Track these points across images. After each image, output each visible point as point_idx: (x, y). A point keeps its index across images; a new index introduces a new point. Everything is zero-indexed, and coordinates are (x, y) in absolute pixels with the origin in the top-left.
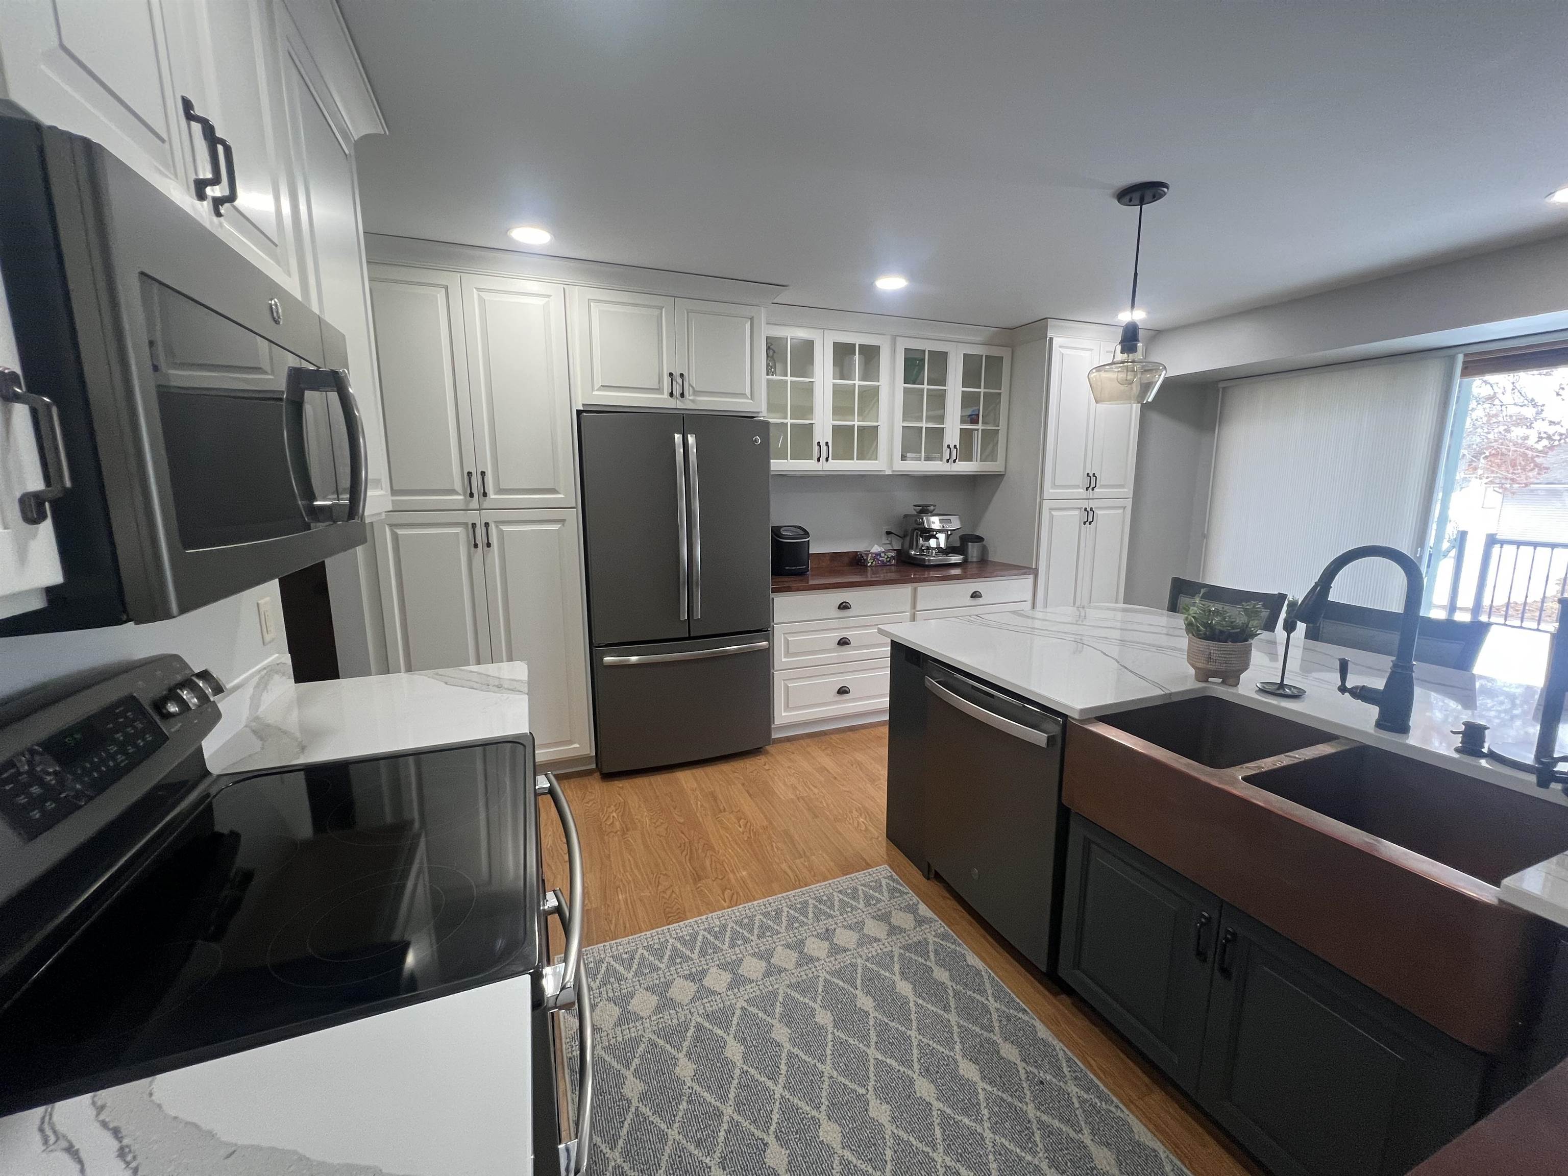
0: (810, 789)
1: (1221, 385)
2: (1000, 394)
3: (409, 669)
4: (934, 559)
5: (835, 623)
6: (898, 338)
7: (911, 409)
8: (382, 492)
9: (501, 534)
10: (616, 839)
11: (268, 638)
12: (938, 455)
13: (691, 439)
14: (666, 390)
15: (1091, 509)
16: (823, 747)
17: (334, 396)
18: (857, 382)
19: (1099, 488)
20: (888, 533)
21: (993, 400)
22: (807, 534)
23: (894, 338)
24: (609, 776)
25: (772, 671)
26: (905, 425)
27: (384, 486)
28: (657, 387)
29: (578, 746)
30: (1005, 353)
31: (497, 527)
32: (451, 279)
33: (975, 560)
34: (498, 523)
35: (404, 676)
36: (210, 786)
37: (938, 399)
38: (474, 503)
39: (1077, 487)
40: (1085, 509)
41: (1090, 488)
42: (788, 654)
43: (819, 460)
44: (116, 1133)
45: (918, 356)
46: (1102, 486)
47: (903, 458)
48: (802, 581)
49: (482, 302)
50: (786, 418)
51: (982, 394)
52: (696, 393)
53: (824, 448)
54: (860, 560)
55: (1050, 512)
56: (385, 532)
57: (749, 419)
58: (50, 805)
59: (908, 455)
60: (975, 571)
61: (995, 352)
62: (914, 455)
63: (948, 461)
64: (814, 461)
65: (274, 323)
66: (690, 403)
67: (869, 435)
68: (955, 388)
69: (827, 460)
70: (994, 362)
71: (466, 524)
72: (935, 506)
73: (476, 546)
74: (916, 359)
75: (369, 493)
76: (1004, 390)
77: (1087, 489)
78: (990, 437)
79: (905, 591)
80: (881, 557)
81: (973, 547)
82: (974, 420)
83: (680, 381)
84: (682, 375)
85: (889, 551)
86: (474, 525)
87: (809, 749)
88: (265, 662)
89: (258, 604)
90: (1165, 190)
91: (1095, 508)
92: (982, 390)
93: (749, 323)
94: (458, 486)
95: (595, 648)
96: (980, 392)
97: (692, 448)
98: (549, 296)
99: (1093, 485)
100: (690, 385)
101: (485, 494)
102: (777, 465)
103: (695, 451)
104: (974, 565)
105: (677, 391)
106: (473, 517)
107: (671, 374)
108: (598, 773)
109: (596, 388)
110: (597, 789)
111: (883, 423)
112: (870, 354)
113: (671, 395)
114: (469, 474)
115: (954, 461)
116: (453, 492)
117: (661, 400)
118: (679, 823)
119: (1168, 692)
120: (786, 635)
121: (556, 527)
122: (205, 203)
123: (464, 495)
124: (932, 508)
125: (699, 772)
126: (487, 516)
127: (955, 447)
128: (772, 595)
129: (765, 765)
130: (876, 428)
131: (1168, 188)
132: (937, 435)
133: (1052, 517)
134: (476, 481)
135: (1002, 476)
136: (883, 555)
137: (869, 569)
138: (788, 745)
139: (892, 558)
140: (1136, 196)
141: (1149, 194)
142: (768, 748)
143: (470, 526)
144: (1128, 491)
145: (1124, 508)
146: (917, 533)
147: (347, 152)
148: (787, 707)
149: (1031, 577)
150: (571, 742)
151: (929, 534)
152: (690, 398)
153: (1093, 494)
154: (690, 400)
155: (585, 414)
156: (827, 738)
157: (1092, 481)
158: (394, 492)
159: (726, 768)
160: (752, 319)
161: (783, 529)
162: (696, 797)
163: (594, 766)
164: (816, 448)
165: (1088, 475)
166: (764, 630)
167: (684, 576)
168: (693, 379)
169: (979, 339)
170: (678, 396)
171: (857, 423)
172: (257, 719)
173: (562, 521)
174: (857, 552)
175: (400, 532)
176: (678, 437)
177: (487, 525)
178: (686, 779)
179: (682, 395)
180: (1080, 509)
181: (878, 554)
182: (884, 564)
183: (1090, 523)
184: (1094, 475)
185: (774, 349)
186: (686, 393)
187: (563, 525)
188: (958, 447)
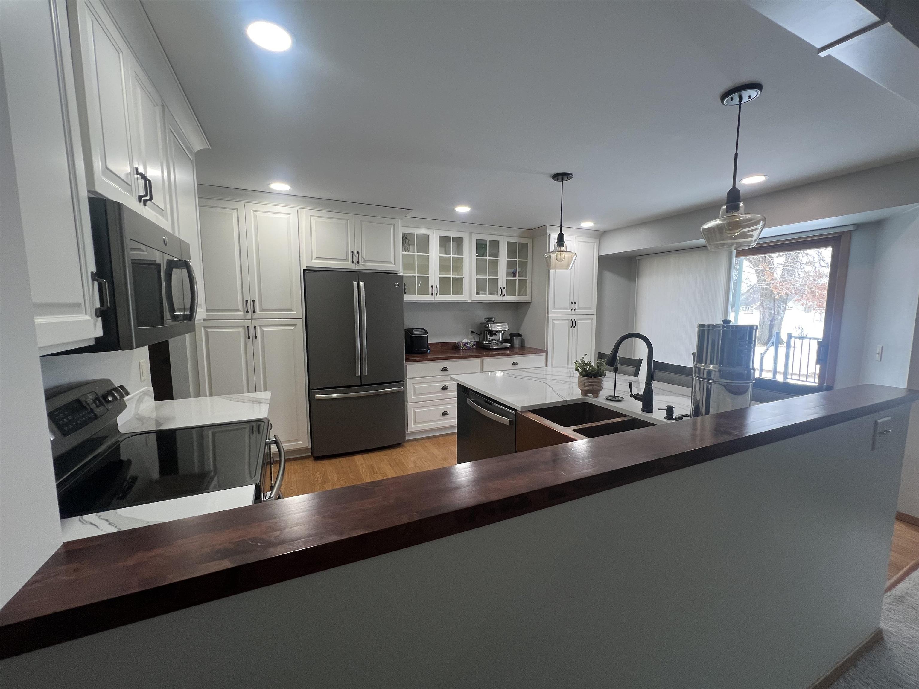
0: (423, 462)
1: (637, 258)
2: (527, 261)
3: (211, 395)
4: (496, 345)
5: (440, 378)
6: (473, 234)
7: (480, 269)
8: (202, 310)
9: (263, 332)
10: (318, 487)
11: (143, 379)
12: (496, 292)
13: (362, 284)
14: (350, 260)
15: (574, 320)
16: (434, 443)
17: (185, 271)
18: (452, 256)
19: (578, 309)
20: (472, 332)
21: (523, 265)
22: (426, 332)
23: (471, 234)
24: (317, 458)
25: (406, 403)
26: (477, 277)
27: (203, 306)
28: (345, 259)
29: (301, 442)
30: (529, 241)
31: (260, 328)
32: (240, 206)
33: (517, 346)
34: (260, 326)
35: (208, 398)
36: (119, 438)
37: (495, 264)
38: (249, 316)
39: (567, 309)
40: (571, 320)
41: (574, 309)
42: (415, 394)
43: (432, 295)
44: (107, 520)
45: (484, 243)
46: (579, 308)
47: (477, 294)
48: (423, 356)
49: (255, 216)
50: (415, 274)
51: (517, 262)
52: (365, 261)
53: (435, 289)
54: (456, 347)
55: (553, 321)
56: (201, 330)
57: (393, 274)
58: (70, 426)
59: (480, 292)
60: (517, 351)
61: (524, 241)
62: (483, 292)
63: (501, 295)
64: (430, 295)
65: (164, 245)
66: (360, 267)
67: (459, 282)
68: (503, 259)
69: (437, 295)
70: (524, 246)
71: (244, 326)
72: (495, 318)
73: (249, 338)
74: (483, 244)
75: (198, 310)
76: (529, 260)
77: (572, 310)
78: (522, 283)
79: (477, 362)
80: (467, 344)
81: (516, 340)
82: (514, 274)
83: (357, 255)
84: (358, 253)
85: (472, 342)
86: (248, 327)
87: (426, 445)
88: (142, 390)
89: (139, 363)
90: (572, 176)
91: (577, 319)
92: (517, 260)
93: (393, 227)
94: (240, 307)
95: (312, 390)
96: (517, 261)
97: (362, 289)
98: (290, 214)
99: (574, 308)
100: (362, 257)
101: (254, 312)
102: (407, 297)
103: (364, 289)
104: (517, 349)
105: (355, 261)
106: (248, 323)
107: (352, 252)
108: (312, 457)
109: (313, 259)
110: (310, 464)
111: (465, 276)
112: (459, 241)
113: (353, 262)
114: (247, 301)
115: (504, 295)
116: (238, 310)
117: (347, 265)
118: (352, 479)
119: (565, 400)
120: (414, 385)
121: (291, 328)
122: (141, 203)
123: (244, 312)
124: (493, 319)
125: (366, 456)
126: (256, 322)
127: (504, 288)
128: (405, 364)
129: (402, 452)
130: (463, 278)
131: (573, 175)
132: (494, 282)
133: (554, 324)
134: (250, 305)
135: (530, 303)
136: (468, 344)
137: (461, 350)
138: (415, 442)
139: (474, 345)
140: (560, 178)
141: (565, 178)
142: (404, 444)
143: (246, 327)
144: (594, 310)
145: (592, 319)
146: (486, 332)
147: (191, 159)
148: (415, 423)
149: (544, 354)
150: (298, 440)
151: (492, 333)
152: (363, 264)
153: (575, 312)
154: (363, 265)
155: (307, 272)
156: (437, 439)
157: (574, 306)
158: (208, 310)
159: (381, 454)
160: (394, 225)
161: (415, 330)
162: (363, 468)
163: (310, 454)
164: (431, 288)
165: (572, 302)
166: (401, 380)
167: (358, 355)
168: (364, 254)
169: (515, 234)
170: (356, 263)
171: (452, 276)
172: (137, 414)
173: (295, 325)
174: (456, 342)
175: (209, 330)
176: (355, 283)
177: (255, 327)
178: (358, 459)
179: (358, 262)
180: (569, 320)
181: (466, 343)
182: (469, 349)
183: (574, 327)
184: (575, 303)
185: (407, 240)
186: (360, 261)
187: (295, 327)
188: (506, 288)
